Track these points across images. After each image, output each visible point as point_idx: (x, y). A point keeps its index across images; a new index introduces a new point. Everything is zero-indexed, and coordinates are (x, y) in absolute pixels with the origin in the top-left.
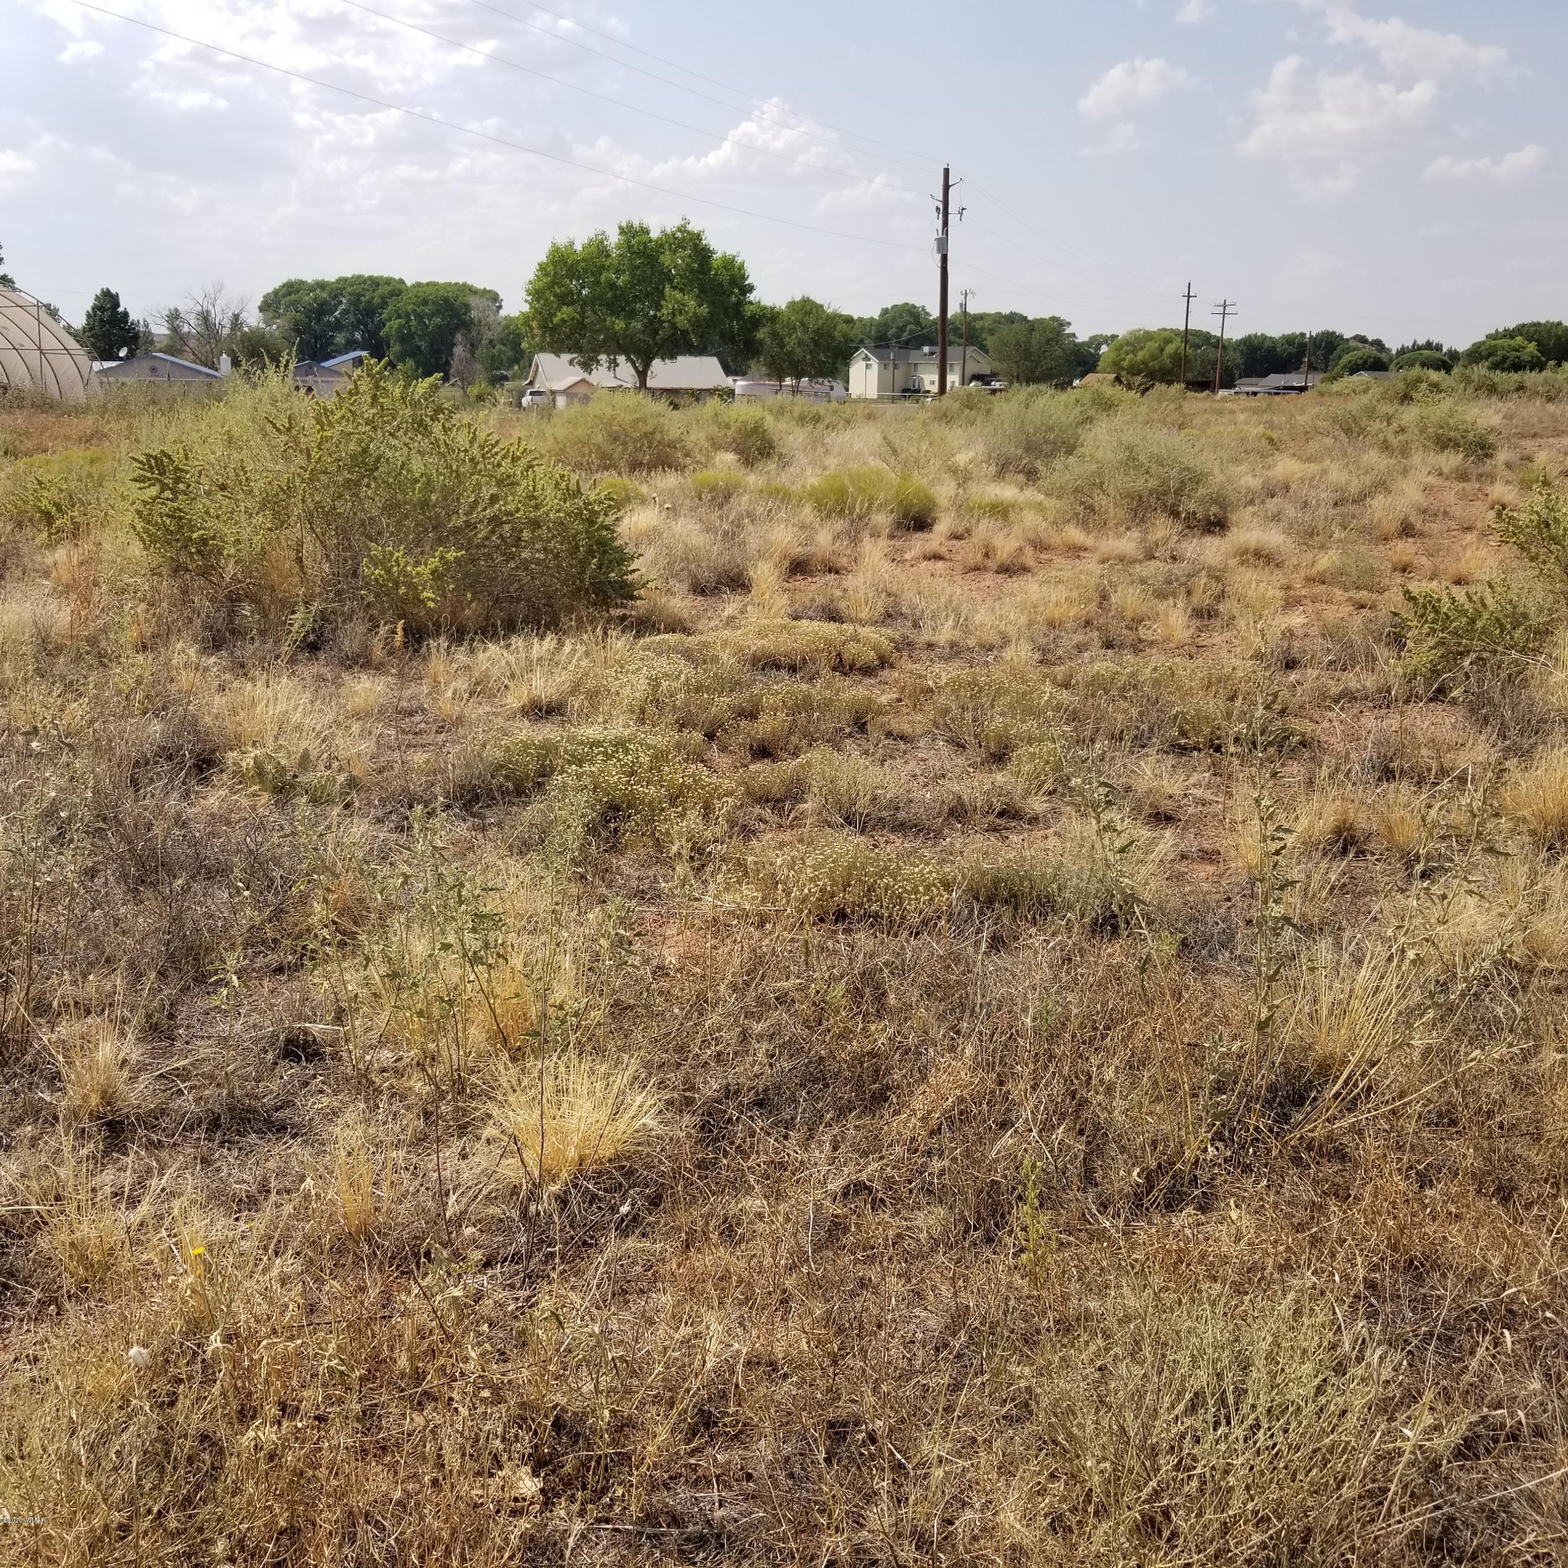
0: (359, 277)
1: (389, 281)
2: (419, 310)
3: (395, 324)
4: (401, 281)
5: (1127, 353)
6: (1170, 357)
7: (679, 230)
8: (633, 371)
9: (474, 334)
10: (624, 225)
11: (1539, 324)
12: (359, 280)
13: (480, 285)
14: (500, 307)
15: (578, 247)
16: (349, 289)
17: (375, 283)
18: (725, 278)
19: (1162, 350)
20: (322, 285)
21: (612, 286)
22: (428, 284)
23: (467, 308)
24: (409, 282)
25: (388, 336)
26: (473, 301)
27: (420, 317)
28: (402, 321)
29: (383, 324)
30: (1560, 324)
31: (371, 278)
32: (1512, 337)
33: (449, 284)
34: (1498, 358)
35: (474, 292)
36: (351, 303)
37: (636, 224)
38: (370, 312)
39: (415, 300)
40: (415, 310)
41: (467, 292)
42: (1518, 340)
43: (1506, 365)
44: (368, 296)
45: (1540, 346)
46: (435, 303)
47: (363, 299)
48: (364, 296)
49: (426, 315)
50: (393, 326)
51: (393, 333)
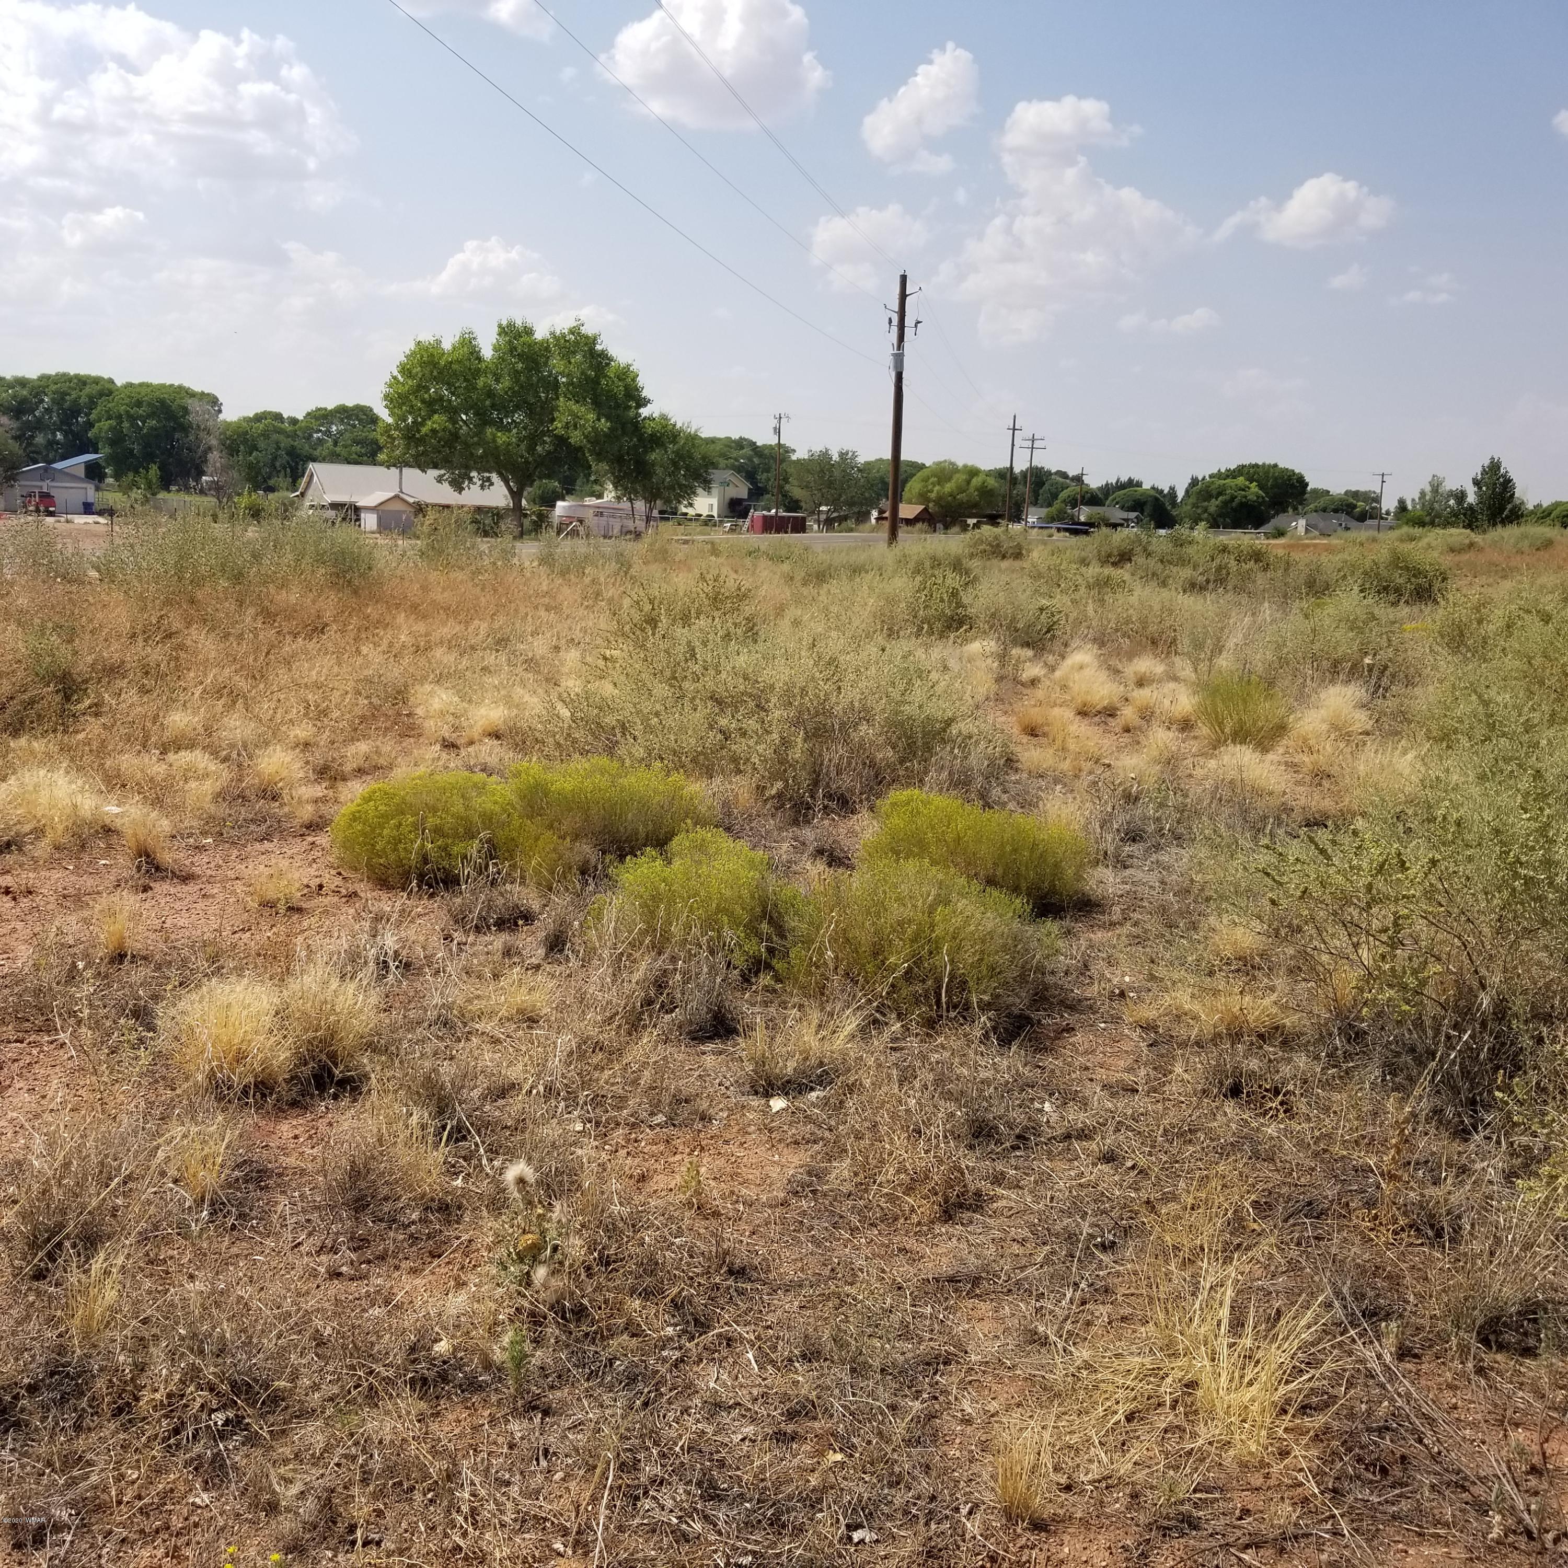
0: (64, 375)
1: (97, 380)
2: (132, 412)
3: (105, 425)
4: (111, 381)
5: (934, 484)
6: (977, 489)
7: (572, 332)
8: (506, 492)
9: (192, 438)
10: (504, 323)
11: (1256, 465)
12: (64, 378)
13: (197, 388)
14: (220, 411)
15: (447, 345)
16: (54, 387)
17: (82, 381)
18: (620, 390)
19: (968, 482)
20: (22, 382)
21: (490, 394)
22: (141, 385)
23: (186, 411)
24: (119, 382)
25: (97, 438)
26: (194, 405)
27: (132, 418)
28: (113, 422)
29: (90, 425)
30: (1276, 466)
31: (77, 376)
32: (1234, 477)
33: (163, 386)
34: (1227, 497)
35: (192, 394)
36: (53, 400)
37: (519, 323)
38: (75, 411)
39: (127, 401)
40: (127, 412)
41: (183, 394)
42: (1241, 480)
43: (1234, 504)
44: (74, 395)
45: (1261, 487)
46: (149, 404)
47: (68, 398)
48: (69, 395)
49: (140, 417)
50: (103, 427)
51: (103, 434)
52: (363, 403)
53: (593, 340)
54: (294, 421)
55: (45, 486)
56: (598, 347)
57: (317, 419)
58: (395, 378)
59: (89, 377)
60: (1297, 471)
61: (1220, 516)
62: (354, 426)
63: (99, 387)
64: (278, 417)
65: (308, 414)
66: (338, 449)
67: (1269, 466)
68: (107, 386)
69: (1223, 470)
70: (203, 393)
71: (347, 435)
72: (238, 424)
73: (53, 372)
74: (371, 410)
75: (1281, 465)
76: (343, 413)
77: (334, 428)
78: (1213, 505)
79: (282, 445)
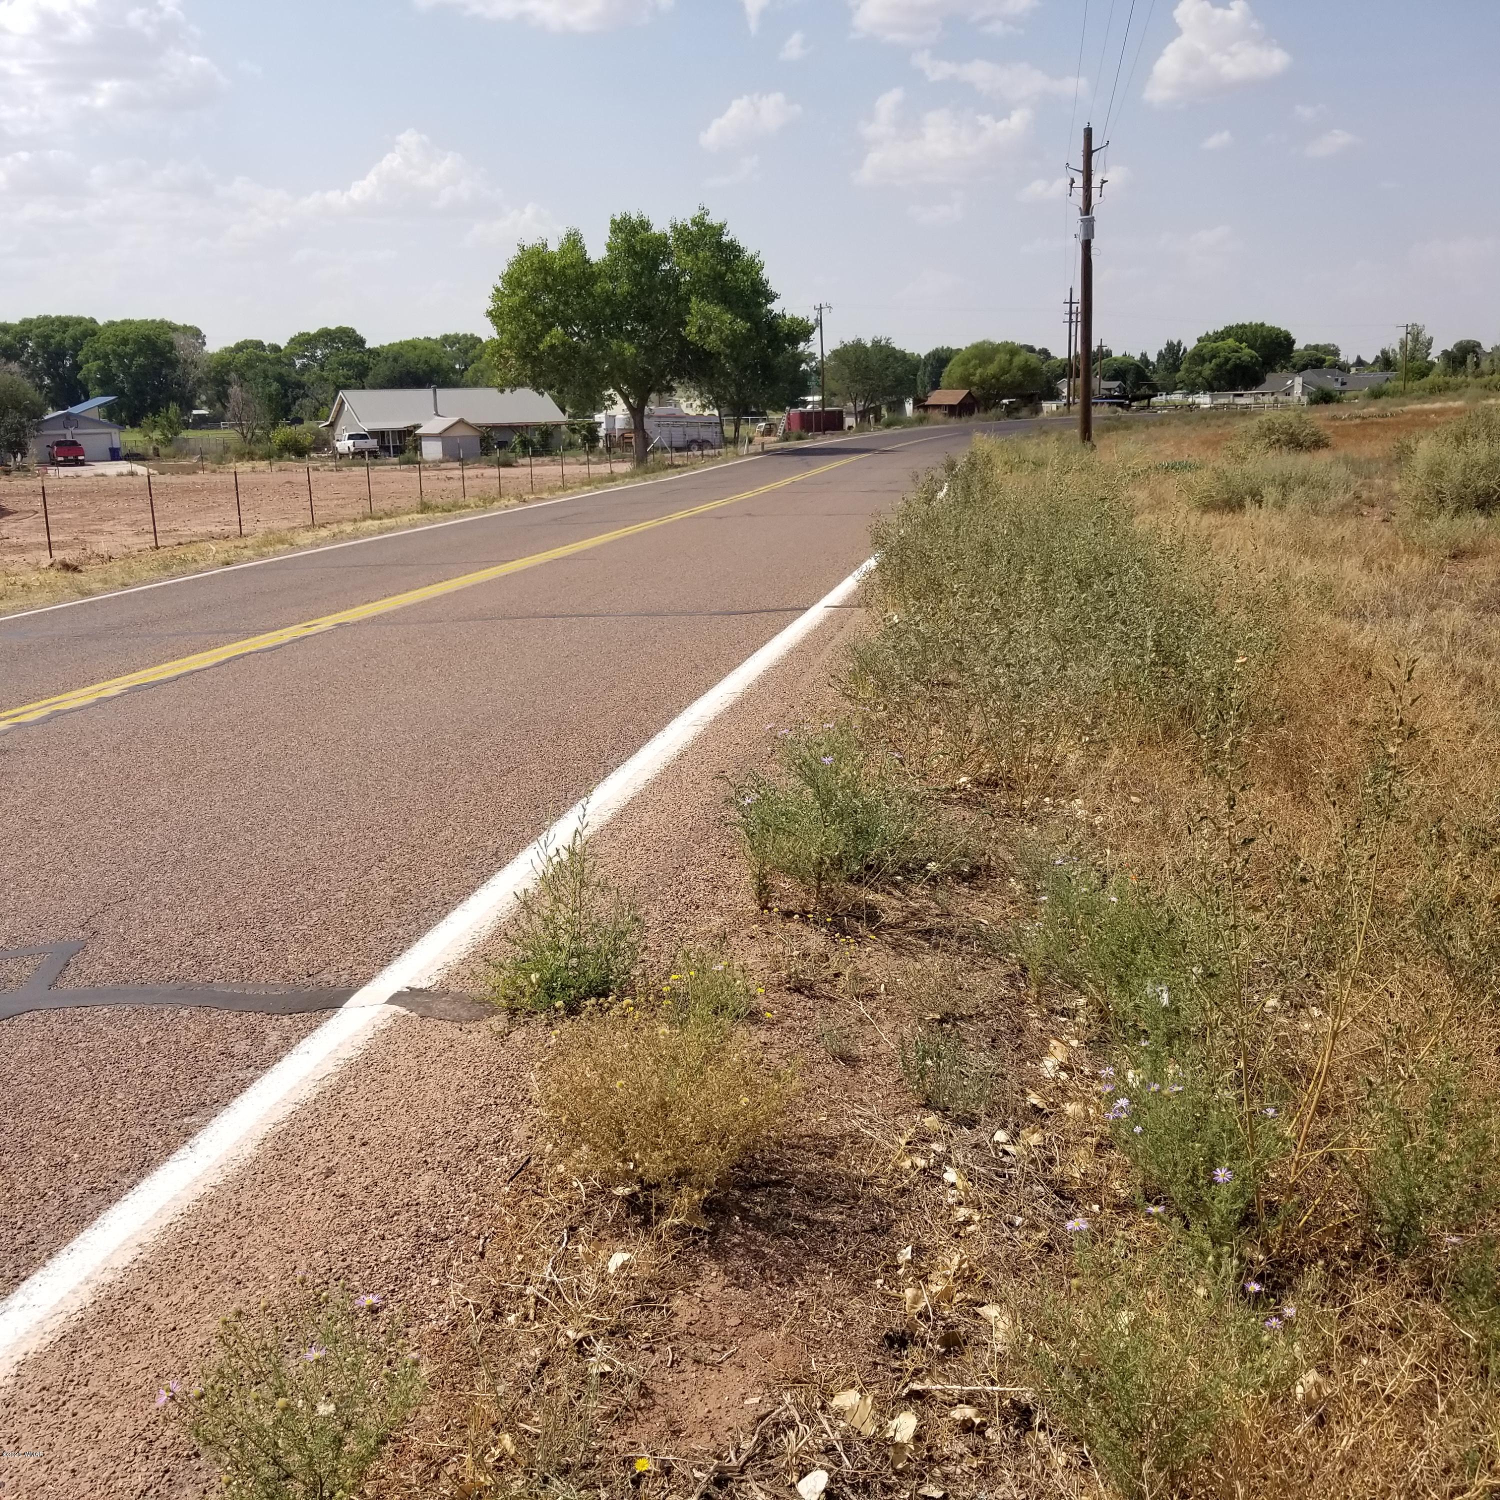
0: (46, 318)
1: (79, 321)
2: (119, 350)
3: (93, 365)
4: (93, 321)
5: (976, 367)
6: (1020, 369)
7: (694, 222)
9: (179, 372)
12: (46, 321)
13: (179, 322)
14: (204, 344)
16: (36, 331)
17: (64, 323)
18: (747, 285)
19: (1010, 361)
22: (124, 322)
23: (171, 345)
24: (101, 322)
25: (86, 379)
26: (180, 340)
27: (120, 357)
28: (101, 363)
29: (77, 367)
30: (1262, 325)
31: (58, 318)
32: (1223, 339)
33: (145, 322)
34: (1222, 360)
35: (175, 329)
36: (38, 345)
38: (58, 355)
39: (112, 340)
40: (114, 351)
41: (166, 329)
42: (1230, 341)
43: (1228, 367)
44: (58, 337)
45: (1250, 347)
46: (136, 342)
47: (52, 341)
48: (53, 337)
49: (126, 355)
50: (91, 369)
51: (92, 375)
52: (345, 325)
53: (719, 230)
54: (276, 348)
55: (69, 434)
56: (725, 239)
57: (300, 344)
58: (497, 290)
59: (70, 318)
60: (1283, 329)
61: (1215, 378)
62: (338, 349)
63: (82, 328)
64: (259, 345)
65: (292, 340)
66: (325, 374)
67: (1256, 325)
68: (91, 326)
69: (1211, 333)
70: (185, 326)
71: (333, 359)
72: (220, 355)
73: (34, 316)
74: (354, 332)
75: (1268, 324)
76: (327, 337)
77: (319, 352)
78: (1207, 369)
79: (270, 374)
